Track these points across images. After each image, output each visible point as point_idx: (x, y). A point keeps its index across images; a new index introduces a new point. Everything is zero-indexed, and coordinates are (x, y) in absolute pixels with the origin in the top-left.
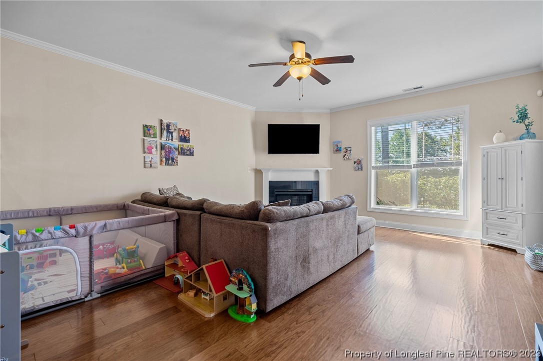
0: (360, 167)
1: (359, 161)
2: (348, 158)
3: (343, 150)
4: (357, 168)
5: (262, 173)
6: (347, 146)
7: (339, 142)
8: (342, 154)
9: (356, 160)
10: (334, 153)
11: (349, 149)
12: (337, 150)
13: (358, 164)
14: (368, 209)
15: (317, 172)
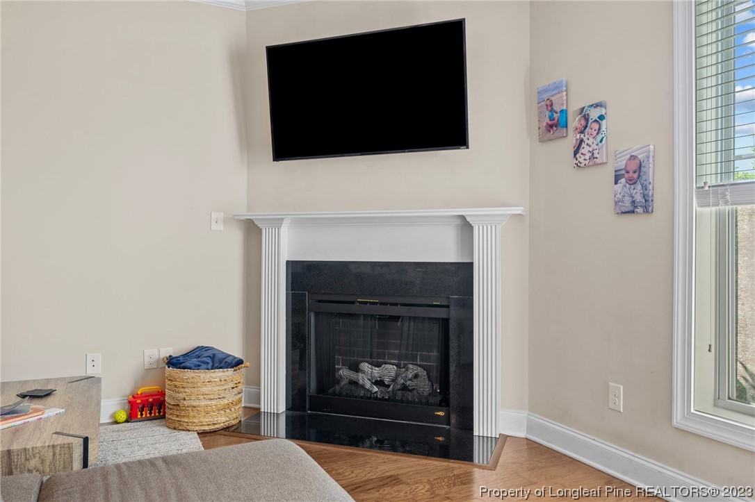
0: (639, 198)
1: (633, 166)
2: (593, 157)
3: (574, 122)
4: (627, 205)
5: (260, 230)
6: (586, 104)
7: (557, 87)
8: (571, 140)
9: (621, 164)
10: (542, 141)
11: (594, 114)
12: (550, 127)
13: (632, 182)
14: (678, 418)
15: (466, 227)
